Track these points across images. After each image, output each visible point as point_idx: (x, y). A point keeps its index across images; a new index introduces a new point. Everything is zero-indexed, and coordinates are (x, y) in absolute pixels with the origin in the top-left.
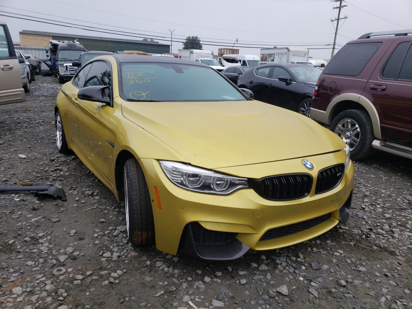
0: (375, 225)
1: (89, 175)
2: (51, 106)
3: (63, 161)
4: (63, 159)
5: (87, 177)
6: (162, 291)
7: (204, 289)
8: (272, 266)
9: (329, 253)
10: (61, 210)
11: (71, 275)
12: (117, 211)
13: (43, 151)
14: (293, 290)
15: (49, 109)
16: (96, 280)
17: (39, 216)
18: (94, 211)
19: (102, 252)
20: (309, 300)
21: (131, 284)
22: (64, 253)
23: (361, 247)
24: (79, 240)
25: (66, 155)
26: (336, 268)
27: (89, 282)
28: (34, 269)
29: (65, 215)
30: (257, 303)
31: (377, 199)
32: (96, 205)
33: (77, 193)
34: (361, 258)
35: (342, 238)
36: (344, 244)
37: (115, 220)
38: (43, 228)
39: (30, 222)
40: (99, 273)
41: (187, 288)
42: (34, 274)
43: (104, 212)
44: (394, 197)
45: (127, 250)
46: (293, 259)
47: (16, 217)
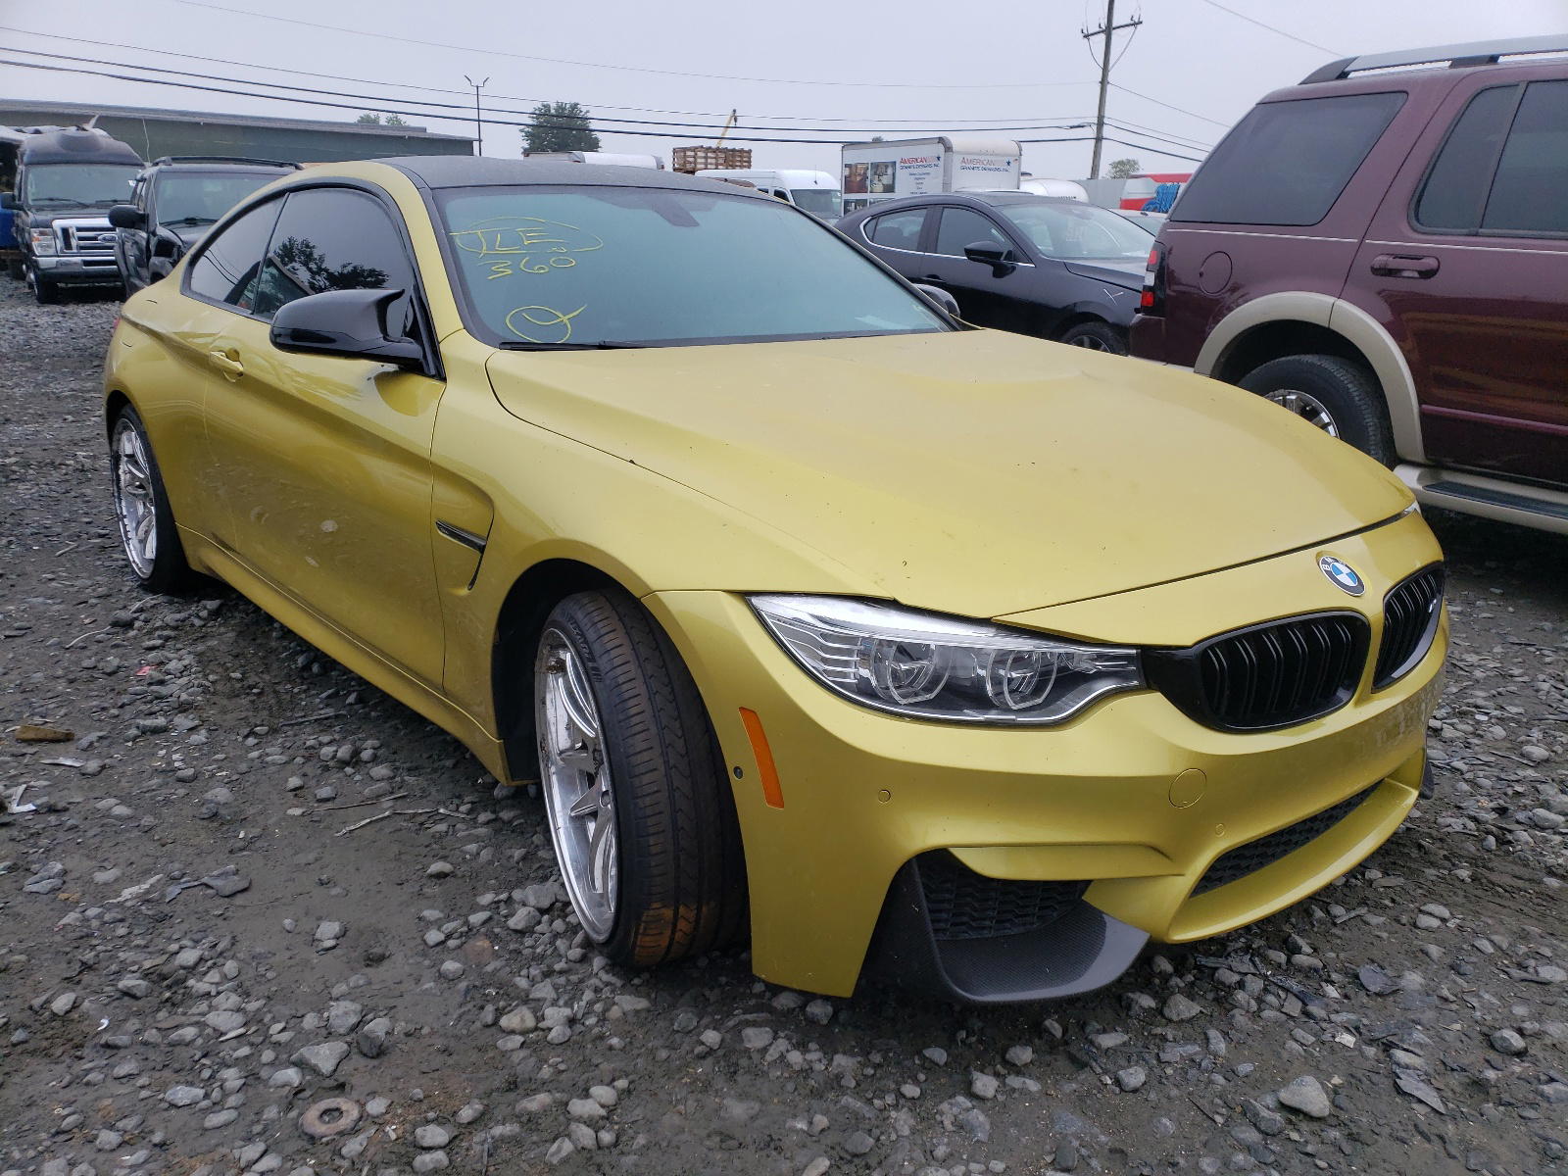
0: (1510, 792)
1: (305, 675)
2: (33, 395)
3: (173, 624)
4: (172, 616)
5: (304, 687)
6: (820, 1159)
7: (988, 1127)
8: (1210, 996)
9: (1398, 922)
10: (241, 836)
11: (391, 1132)
12: (488, 823)
13: (67, 586)
14: (1340, 1091)
15: (30, 411)
16: (514, 1141)
17: (147, 873)
18: (387, 831)
19: (490, 1008)
20: (1415, 1126)
21: (674, 1143)
22: (324, 1032)
23: (1500, 886)
24: (368, 966)
25: (176, 600)
26: (1455, 982)
27: (485, 1154)
28: (215, 1120)
29: (265, 856)
30: (1226, 1164)
31: (1467, 691)
32: (386, 803)
33: (284, 758)
34: (1524, 930)
35: (1415, 853)
36: (1432, 878)
37: (490, 862)
38: (185, 926)
39: (120, 905)
40: (514, 1109)
41: (913, 1131)
42: (217, 1145)
43: (432, 830)
44: (1520, 679)
45: (597, 990)
46: (1278, 960)
47: (44, 886)
